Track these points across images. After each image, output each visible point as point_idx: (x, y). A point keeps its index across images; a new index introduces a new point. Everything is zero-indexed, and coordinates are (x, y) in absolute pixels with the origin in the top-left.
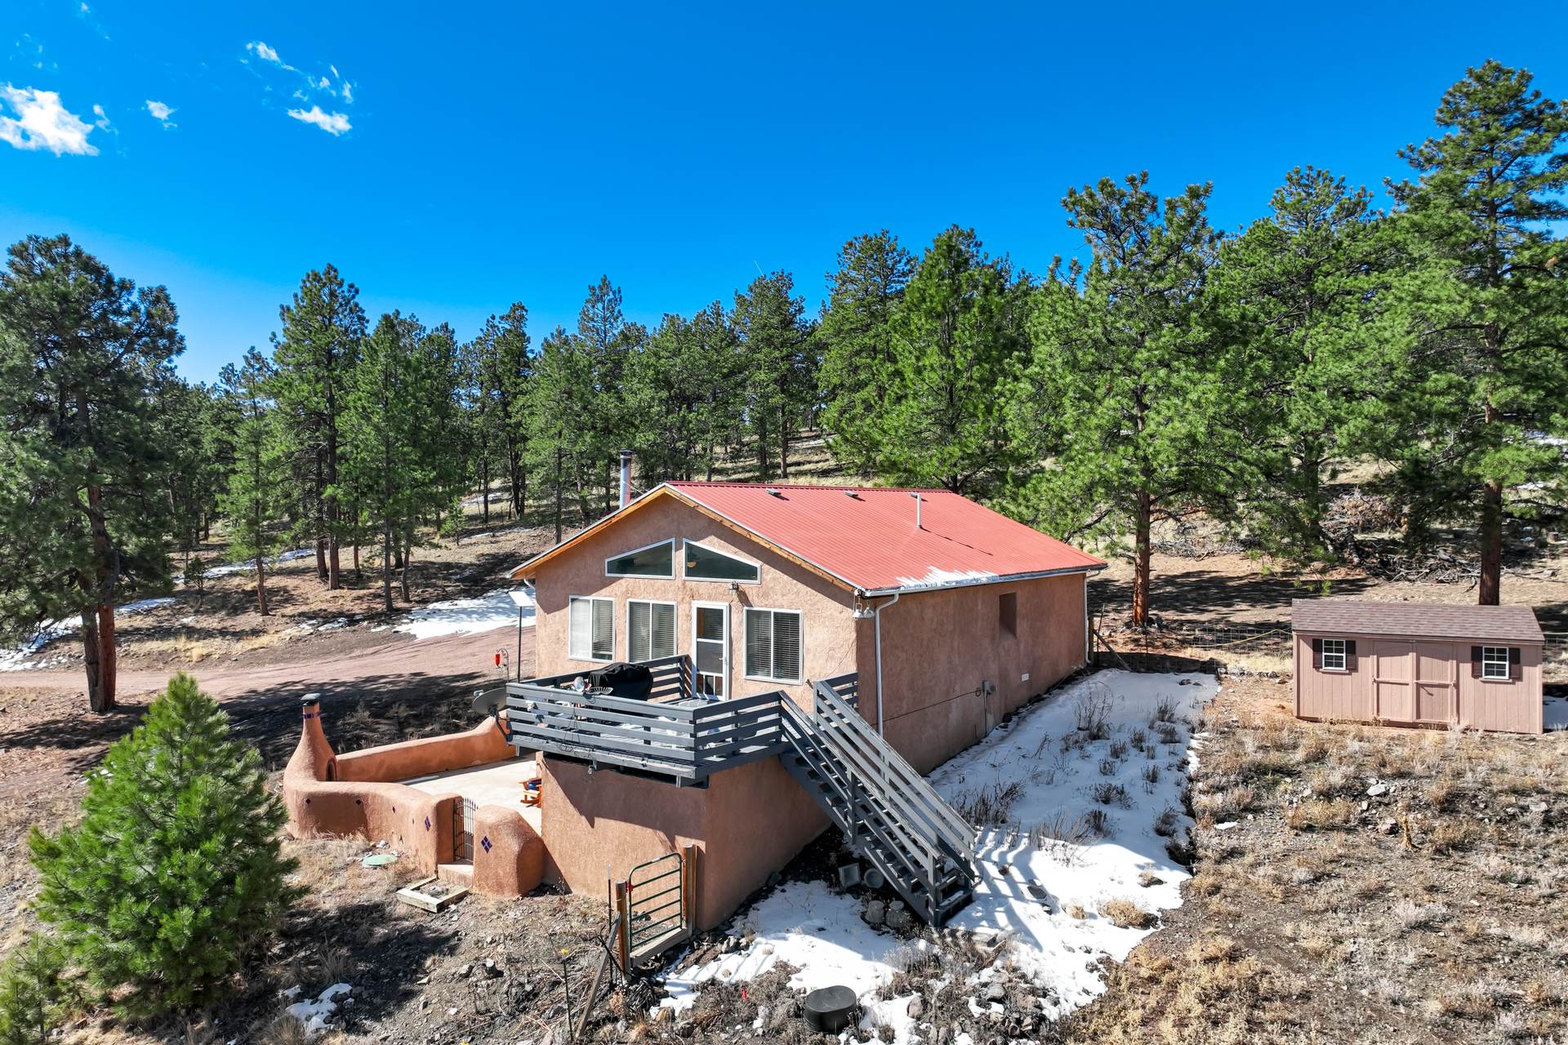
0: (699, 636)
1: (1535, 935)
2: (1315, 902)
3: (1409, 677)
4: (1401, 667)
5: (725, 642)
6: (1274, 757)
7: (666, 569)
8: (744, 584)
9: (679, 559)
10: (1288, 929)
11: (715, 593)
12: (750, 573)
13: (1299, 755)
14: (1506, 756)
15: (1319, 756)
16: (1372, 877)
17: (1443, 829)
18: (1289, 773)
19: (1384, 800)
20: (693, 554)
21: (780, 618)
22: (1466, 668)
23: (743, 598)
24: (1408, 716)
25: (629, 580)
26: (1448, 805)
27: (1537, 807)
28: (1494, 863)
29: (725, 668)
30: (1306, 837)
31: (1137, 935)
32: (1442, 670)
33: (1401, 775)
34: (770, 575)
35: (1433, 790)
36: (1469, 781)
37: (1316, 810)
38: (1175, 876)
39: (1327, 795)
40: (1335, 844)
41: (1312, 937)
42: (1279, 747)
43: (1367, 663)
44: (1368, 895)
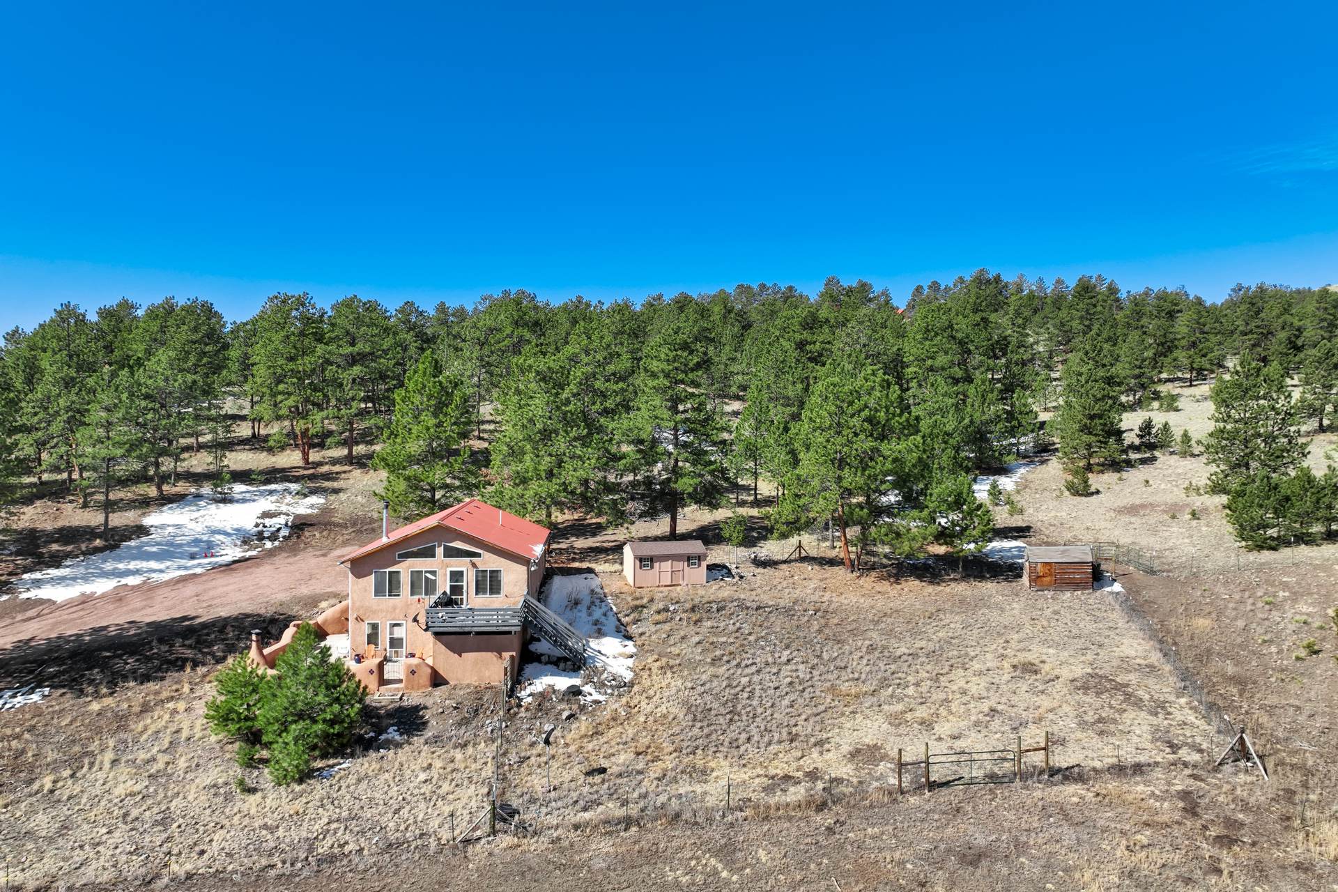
0: (451, 581)
1: (724, 639)
2: (672, 642)
3: (669, 569)
4: (667, 565)
5: (465, 584)
6: (638, 603)
7: (433, 556)
8: (474, 560)
9: (440, 551)
10: (669, 650)
11: (461, 564)
12: (478, 555)
13: (645, 601)
14: (701, 592)
15: (652, 600)
16: (682, 633)
17: (695, 617)
18: (644, 607)
19: (675, 611)
20: (446, 548)
21: (492, 572)
22: (686, 563)
23: (474, 565)
24: (669, 583)
25: (410, 561)
26: (693, 609)
27: (715, 606)
28: (709, 624)
29: (465, 594)
30: (658, 626)
31: (632, 660)
32: (679, 565)
33: (677, 602)
34: (486, 555)
35: (688, 606)
36: (697, 601)
37: (658, 617)
38: (630, 643)
39: (659, 612)
40: (667, 627)
41: (675, 650)
42: (637, 599)
43: (656, 565)
44: (683, 638)
